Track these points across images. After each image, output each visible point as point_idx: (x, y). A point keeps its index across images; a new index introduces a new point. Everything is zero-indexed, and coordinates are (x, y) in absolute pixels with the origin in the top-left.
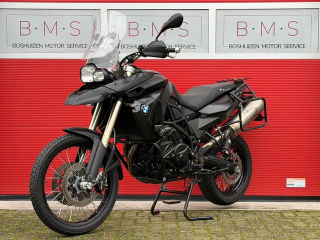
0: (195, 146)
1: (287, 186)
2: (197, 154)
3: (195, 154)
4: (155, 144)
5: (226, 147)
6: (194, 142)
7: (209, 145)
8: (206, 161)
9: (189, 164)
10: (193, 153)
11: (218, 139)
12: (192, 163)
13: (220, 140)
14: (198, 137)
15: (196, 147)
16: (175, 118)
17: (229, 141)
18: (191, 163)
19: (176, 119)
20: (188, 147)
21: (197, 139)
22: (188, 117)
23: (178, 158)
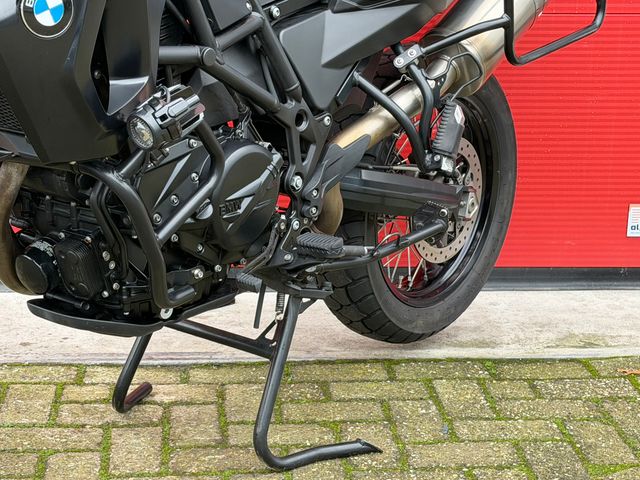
0: (305, 143)
1: (630, 233)
2: (315, 182)
3: (305, 182)
4: (112, 176)
5: (444, 140)
6: (304, 126)
7: (367, 137)
8: (350, 197)
9: (279, 230)
10: (298, 182)
11: (404, 100)
12: (295, 225)
13: (416, 106)
14: (321, 102)
15: (312, 149)
16: (214, 25)
17: (459, 116)
18: (288, 224)
19: (218, 33)
20: (277, 157)
21: (317, 111)
22: (275, 11)
23: (229, 220)
